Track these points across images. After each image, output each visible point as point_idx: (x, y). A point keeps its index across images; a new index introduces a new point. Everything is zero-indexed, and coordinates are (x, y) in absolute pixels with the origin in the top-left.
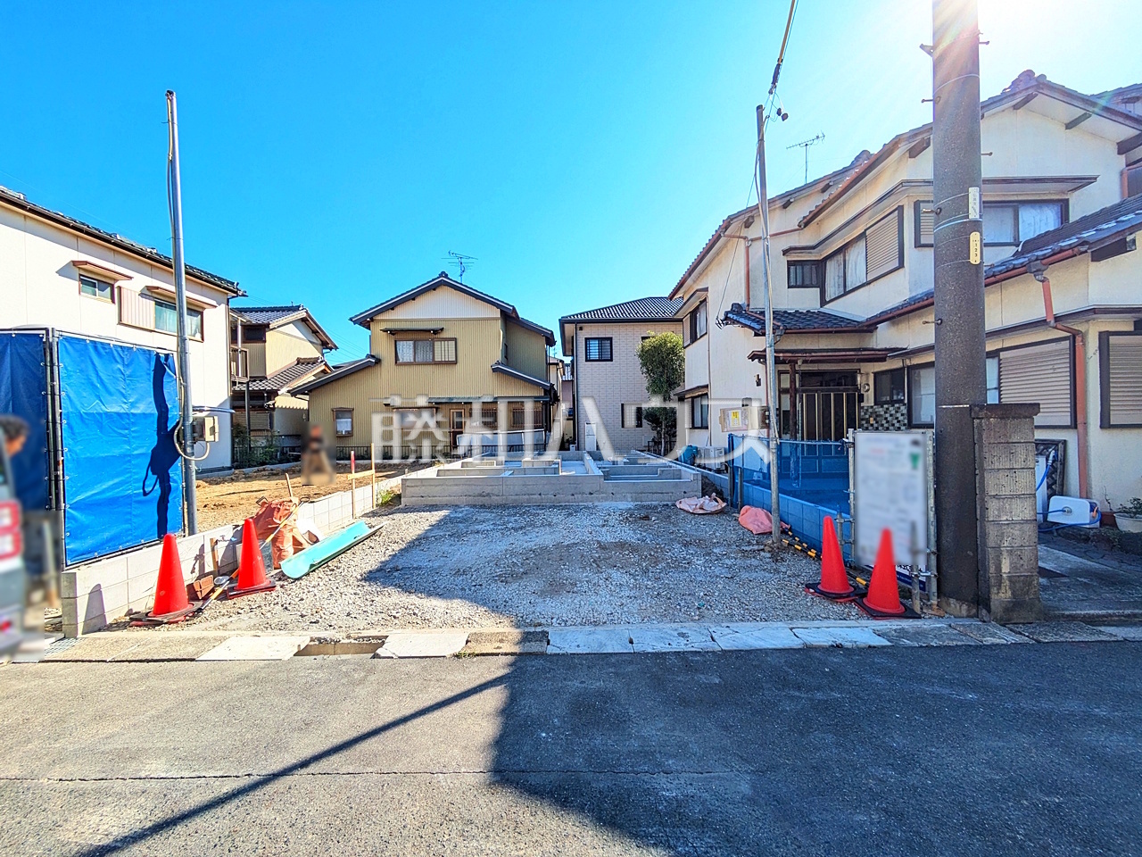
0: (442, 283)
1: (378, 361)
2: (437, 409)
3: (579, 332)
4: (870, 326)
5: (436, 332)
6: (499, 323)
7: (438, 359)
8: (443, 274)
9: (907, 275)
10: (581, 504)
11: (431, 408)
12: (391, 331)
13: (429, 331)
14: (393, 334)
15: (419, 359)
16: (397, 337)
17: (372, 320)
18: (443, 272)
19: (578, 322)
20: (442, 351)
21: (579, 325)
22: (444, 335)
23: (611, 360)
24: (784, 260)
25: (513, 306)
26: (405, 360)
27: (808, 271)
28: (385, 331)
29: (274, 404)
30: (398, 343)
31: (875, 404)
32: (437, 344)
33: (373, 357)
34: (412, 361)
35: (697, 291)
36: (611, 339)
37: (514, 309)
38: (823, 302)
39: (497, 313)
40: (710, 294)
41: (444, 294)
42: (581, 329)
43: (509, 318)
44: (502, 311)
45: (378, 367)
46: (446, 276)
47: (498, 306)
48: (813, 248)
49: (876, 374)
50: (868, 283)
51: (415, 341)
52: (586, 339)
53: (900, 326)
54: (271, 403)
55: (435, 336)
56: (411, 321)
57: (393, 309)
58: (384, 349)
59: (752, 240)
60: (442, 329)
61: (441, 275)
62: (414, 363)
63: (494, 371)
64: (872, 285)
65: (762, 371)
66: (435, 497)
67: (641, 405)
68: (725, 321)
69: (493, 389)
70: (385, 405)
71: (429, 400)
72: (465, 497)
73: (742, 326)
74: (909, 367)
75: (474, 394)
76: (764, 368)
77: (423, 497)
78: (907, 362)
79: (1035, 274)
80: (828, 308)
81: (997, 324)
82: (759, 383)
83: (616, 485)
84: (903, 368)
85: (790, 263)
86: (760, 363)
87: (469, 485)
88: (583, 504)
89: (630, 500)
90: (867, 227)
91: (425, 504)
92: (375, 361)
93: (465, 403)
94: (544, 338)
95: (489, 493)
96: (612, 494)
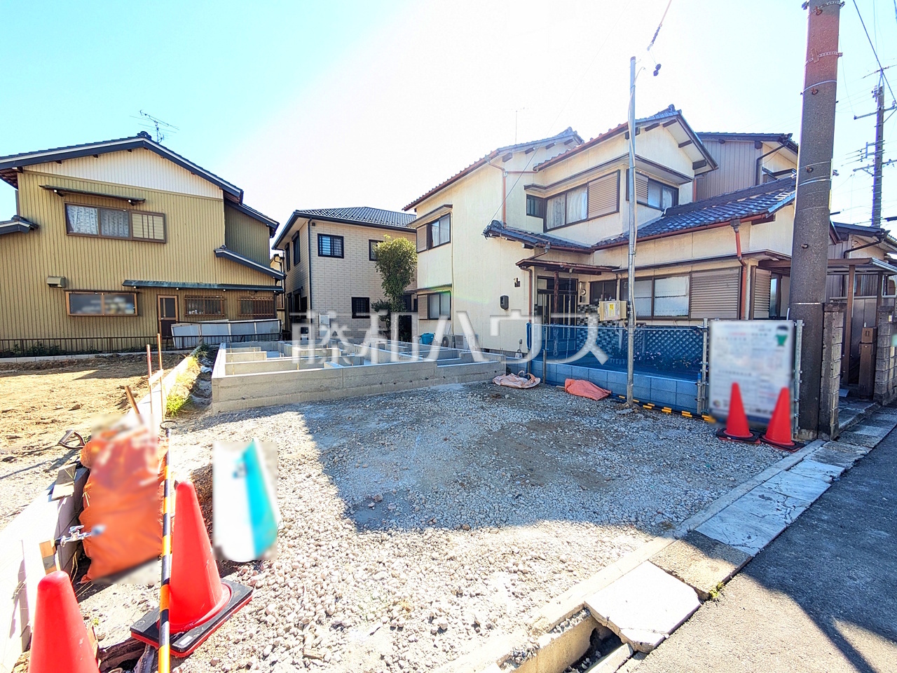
0: (142, 144)
1: (35, 227)
2: (138, 293)
3: (311, 227)
4: (588, 251)
5: (135, 202)
6: (223, 203)
7: (138, 233)
8: (145, 135)
9: (621, 217)
10: (418, 389)
11: (130, 292)
12: (57, 190)
13: (125, 199)
14: (61, 195)
15: (108, 229)
16: (69, 199)
17: (21, 170)
18: (143, 132)
19: (313, 218)
20: (141, 225)
21: (313, 221)
22: (146, 208)
23: (343, 257)
24: (525, 193)
25: (241, 190)
26: (82, 231)
27: (537, 206)
28: (45, 188)
30: (70, 207)
31: (590, 304)
32: (137, 219)
33: (25, 220)
34: (95, 233)
35: (445, 206)
36: (342, 238)
37: (242, 192)
38: (545, 230)
39: (219, 194)
40: (453, 211)
41: (145, 160)
42: (314, 224)
43: (232, 201)
44: (225, 192)
45: (34, 236)
46: (149, 138)
47: (221, 186)
48: (545, 188)
49: (591, 283)
50: (588, 220)
51: (101, 209)
52: (319, 235)
53: (614, 252)
55: (132, 207)
56: (93, 183)
57: (59, 162)
58: (46, 211)
59: (508, 173)
60: (144, 200)
61: (140, 135)
62: (98, 237)
63: (218, 255)
64: (590, 222)
65: (523, 276)
66: (261, 397)
67: (368, 298)
68: (487, 233)
69: (215, 275)
70: (50, 285)
71: (126, 283)
72: (299, 394)
73: (508, 239)
74: (621, 280)
75: (190, 279)
76: (527, 273)
77: (244, 399)
78: (620, 276)
79: (735, 227)
80: (549, 234)
81: (689, 258)
82: (517, 284)
83: (447, 369)
84: (616, 280)
85: (528, 197)
86: (523, 269)
87: (305, 379)
88: (421, 389)
89: (457, 381)
90: (589, 180)
91: (248, 407)
92: (28, 226)
93: (180, 289)
94: (268, 228)
95: (327, 387)
96: (444, 377)
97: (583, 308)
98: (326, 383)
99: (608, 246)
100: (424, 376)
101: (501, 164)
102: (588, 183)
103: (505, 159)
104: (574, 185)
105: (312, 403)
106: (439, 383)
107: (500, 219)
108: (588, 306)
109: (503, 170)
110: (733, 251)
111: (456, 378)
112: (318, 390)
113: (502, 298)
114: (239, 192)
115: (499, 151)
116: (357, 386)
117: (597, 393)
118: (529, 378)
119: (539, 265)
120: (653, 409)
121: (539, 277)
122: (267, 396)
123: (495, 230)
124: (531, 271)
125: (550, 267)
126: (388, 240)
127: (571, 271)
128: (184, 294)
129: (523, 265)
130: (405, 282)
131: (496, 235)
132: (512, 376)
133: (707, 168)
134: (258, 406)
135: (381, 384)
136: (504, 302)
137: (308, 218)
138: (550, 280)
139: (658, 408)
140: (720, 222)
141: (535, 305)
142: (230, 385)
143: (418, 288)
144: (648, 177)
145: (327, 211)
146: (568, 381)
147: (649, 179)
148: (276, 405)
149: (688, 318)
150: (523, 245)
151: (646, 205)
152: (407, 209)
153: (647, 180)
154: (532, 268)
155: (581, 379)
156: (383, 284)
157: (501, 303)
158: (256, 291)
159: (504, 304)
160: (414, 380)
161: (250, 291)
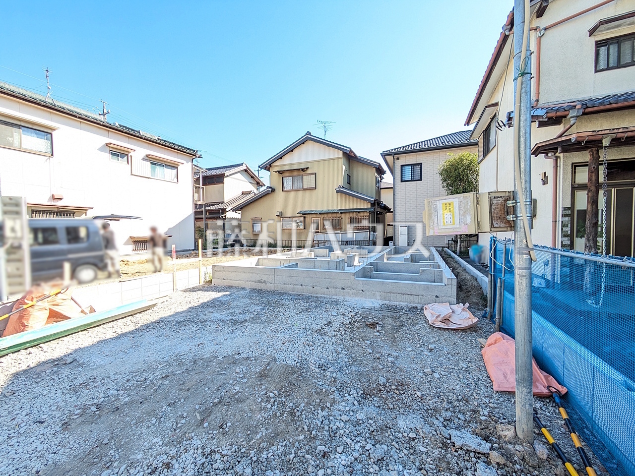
0: (307, 139)
1: (273, 190)
2: (304, 217)
3: (396, 161)
5: (303, 170)
6: (342, 159)
7: (305, 187)
8: (308, 133)
11: (301, 217)
12: (279, 172)
13: (299, 169)
14: (281, 174)
15: (296, 186)
16: (283, 175)
17: (271, 165)
18: (308, 132)
19: (392, 155)
20: (308, 181)
21: (396, 156)
22: (309, 171)
23: (421, 180)
25: (350, 148)
26: (288, 189)
28: (276, 172)
29: (225, 216)
30: (284, 178)
32: (305, 177)
33: (270, 188)
34: (292, 189)
35: (487, 106)
36: (421, 164)
37: (351, 150)
39: (340, 154)
40: (499, 109)
41: (309, 145)
42: (398, 159)
43: (350, 157)
44: (343, 152)
45: (273, 193)
46: (310, 134)
47: (340, 149)
51: (293, 177)
52: (402, 166)
54: (223, 215)
55: (303, 173)
56: (291, 164)
57: (281, 158)
58: (277, 182)
59: (546, 29)
60: (307, 168)
61: (306, 134)
63: (337, 192)
65: (550, 167)
66: (231, 280)
69: (337, 203)
70: (277, 215)
71: (301, 212)
72: (249, 282)
75: (325, 208)
77: (224, 279)
82: (545, 181)
83: (366, 283)
86: (548, 158)
88: (336, 297)
92: (271, 190)
93: (319, 214)
94: (375, 168)
95: (265, 281)
96: (362, 290)
98: (264, 278)
100: (340, 286)
101: (535, 22)
112: (260, 282)
121: (576, 165)
122: (234, 280)
124: (556, 158)
127: (606, 142)
128: (323, 216)
134: (230, 285)
135: (302, 285)
141: (566, 209)
142: (218, 270)
148: (238, 286)
150: (538, 124)
152: (467, 123)
154: (559, 153)
158: (359, 212)
160: (331, 287)
161: (355, 212)
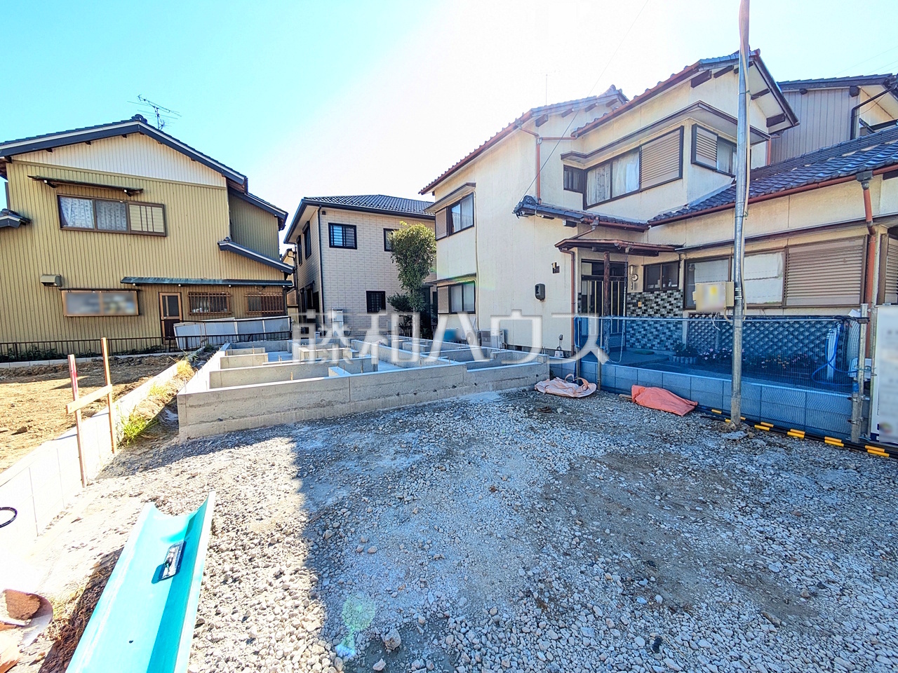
0: (136, 129)
1: (26, 222)
2: (138, 291)
3: (321, 216)
4: (641, 228)
5: (131, 192)
6: (226, 192)
7: (136, 226)
8: (139, 118)
9: (685, 185)
10: (445, 400)
11: (129, 290)
12: (49, 180)
13: (120, 189)
14: (54, 186)
15: (104, 223)
16: (60, 191)
17: (10, 161)
18: (138, 115)
19: (323, 205)
20: (143, 218)
21: (323, 209)
22: (144, 198)
23: (356, 248)
24: (561, 164)
25: (245, 177)
26: (78, 225)
27: (576, 180)
28: (35, 178)
30: (63, 200)
31: (644, 291)
32: (134, 210)
33: (14, 214)
34: (91, 227)
35: (467, 184)
36: (354, 227)
37: (246, 180)
38: (585, 207)
39: (221, 180)
40: (477, 190)
41: (137, 147)
42: (324, 213)
43: (236, 190)
44: (228, 179)
45: (25, 231)
46: (145, 121)
47: (221, 172)
48: (586, 157)
49: (645, 267)
50: (640, 191)
51: (96, 201)
52: (330, 224)
53: (675, 227)
55: (129, 198)
56: (86, 172)
57: (50, 150)
58: (38, 204)
59: (542, 139)
60: (141, 190)
61: (134, 119)
62: (95, 230)
63: (222, 248)
64: (644, 193)
65: (564, 260)
66: (243, 417)
67: (384, 292)
68: (518, 212)
69: (219, 270)
70: (45, 284)
71: (126, 280)
72: (293, 412)
73: (545, 217)
74: (685, 261)
75: (194, 275)
76: (569, 256)
77: (221, 420)
78: (683, 256)
79: (863, 182)
80: (590, 211)
81: (783, 227)
82: (556, 270)
83: (479, 374)
84: (679, 262)
85: (566, 168)
86: (564, 251)
87: (301, 393)
88: (447, 400)
89: (491, 389)
90: (641, 143)
91: (226, 430)
92: (18, 220)
93: (182, 285)
94: (277, 219)
95: (329, 402)
96: (476, 384)
97: (635, 296)
98: (329, 396)
99: (668, 220)
100: (451, 384)
101: (534, 129)
102: (641, 146)
103: (539, 123)
104: (622, 150)
105: (311, 422)
106: (469, 391)
107: (533, 194)
108: (640, 293)
109: (536, 136)
110: (861, 215)
111: (490, 384)
112: (319, 405)
113: (537, 287)
114: (243, 178)
115: (532, 112)
116: (369, 399)
117: (681, 407)
118: (581, 383)
119: (583, 245)
120: (772, 430)
121: (583, 261)
122: (251, 416)
123: (528, 208)
124: (573, 254)
125: (600, 247)
126: (403, 228)
127: (627, 250)
128: (188, 290)
129: (565, 246)
130: (423, 272)
131: (530, 213)
132: (558, 381)
133: (786, 124)
134: (240, 428)
135: (398, 395)
136: (540, 292)
137: (318, 205)
138: (595, 264)
139: (781, 429)
140: (839, 177)
141: (580, 294)
142: (201, 403)
143: (438, 279)
144: (717, 135)
145: (338, 198)
146: (635, 389)
147: (719, 138)
148: (264, 426)
149: (783, 306)
150: (564, 222)
151: (714, 170)
152: (423, 192)
153: (715, 138)
154: (575, 250)
155: (652, 386)
156: (400, 276)
157: (537, 292)
158: (264, 287)
159: (539, 294)
160: (439, 388)
161: (257, 286)
